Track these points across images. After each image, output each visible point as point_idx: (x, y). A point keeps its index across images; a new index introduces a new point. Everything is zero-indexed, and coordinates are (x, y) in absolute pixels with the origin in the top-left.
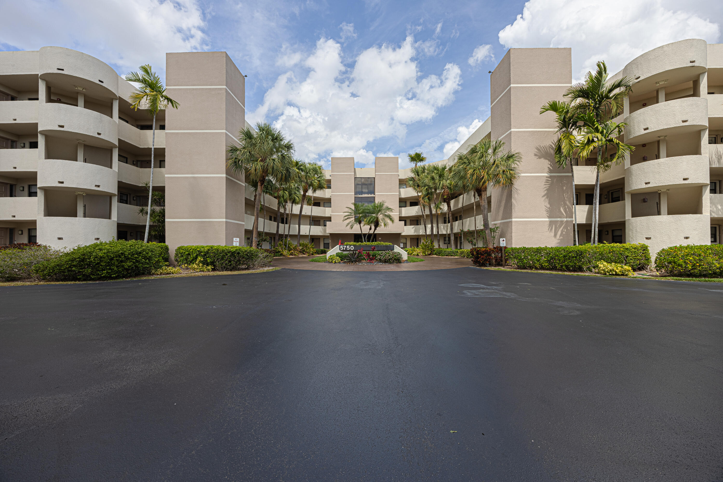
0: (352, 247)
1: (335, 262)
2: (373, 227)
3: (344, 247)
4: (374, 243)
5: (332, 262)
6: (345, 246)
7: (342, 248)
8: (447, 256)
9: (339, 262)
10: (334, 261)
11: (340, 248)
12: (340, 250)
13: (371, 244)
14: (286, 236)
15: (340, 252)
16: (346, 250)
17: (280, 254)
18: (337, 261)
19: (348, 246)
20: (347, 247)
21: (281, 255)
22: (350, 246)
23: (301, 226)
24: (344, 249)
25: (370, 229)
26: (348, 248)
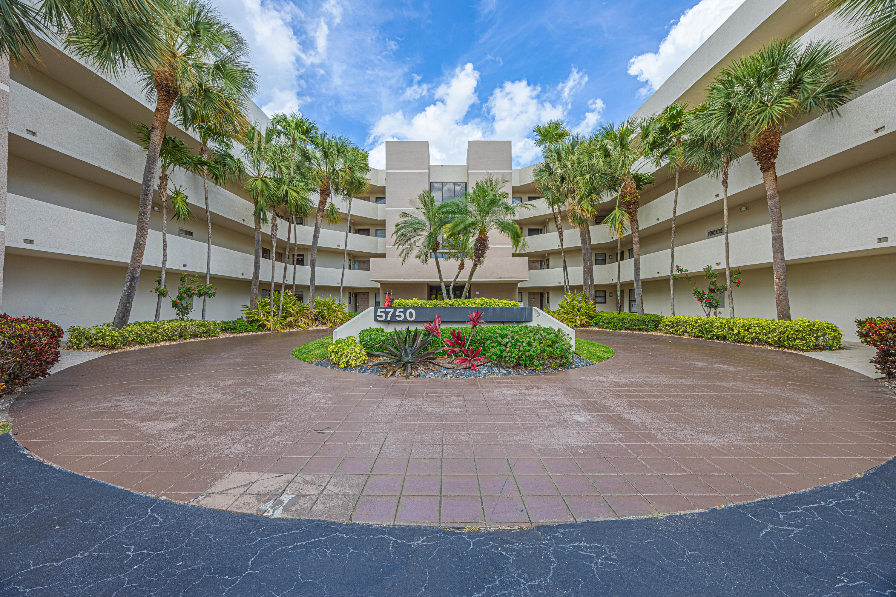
0: (411, 313)
1: (348, 366)
2: (469, 263)
3: (387, 313)
4: (472, 300)
5: (338, 364)
6: (392, 311)
7: (381, 316)
8: (627, 329)
9: (362, 367)
10: (344, 360)
11: (376, 316)
12: (376, 320)
13: (464, 303)
14: (278, 287)
15: (375, 326)
16: (393, 321)
17: (259, 326)
18: (353, 363)
19: (398, 310)
20: (397, 314)
21: (263, 326)
22: (406, 309)
23: (317, 268)
24: (389, 319)
25: (462, 267)
26: (400, 316)
